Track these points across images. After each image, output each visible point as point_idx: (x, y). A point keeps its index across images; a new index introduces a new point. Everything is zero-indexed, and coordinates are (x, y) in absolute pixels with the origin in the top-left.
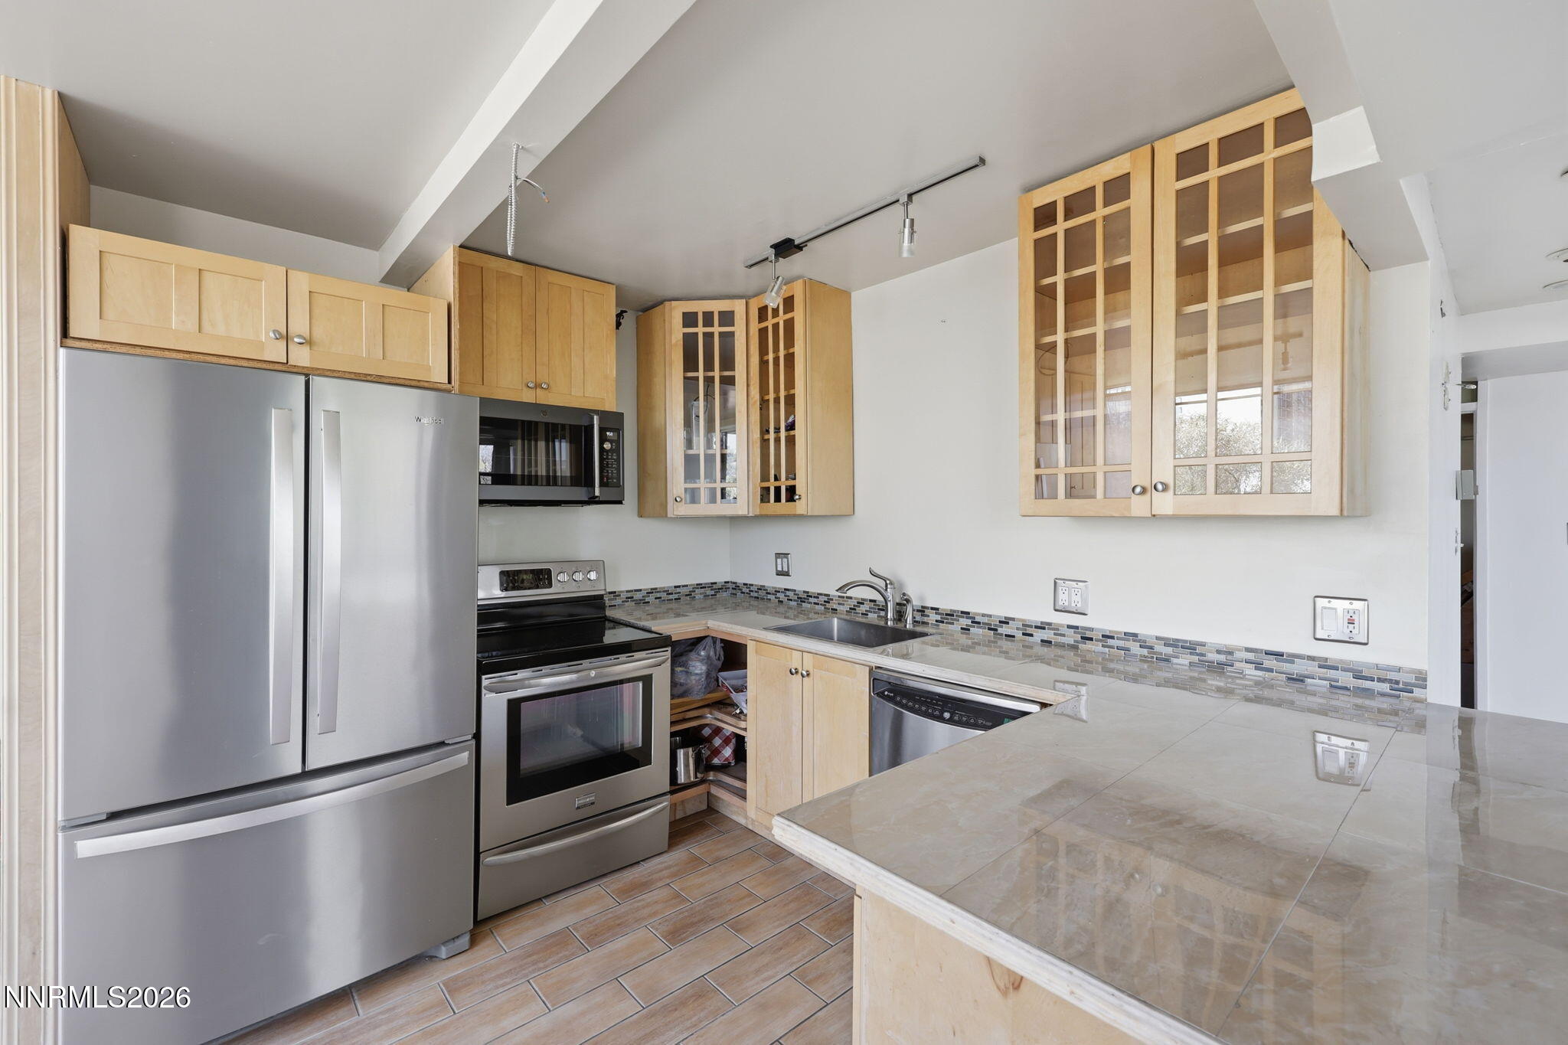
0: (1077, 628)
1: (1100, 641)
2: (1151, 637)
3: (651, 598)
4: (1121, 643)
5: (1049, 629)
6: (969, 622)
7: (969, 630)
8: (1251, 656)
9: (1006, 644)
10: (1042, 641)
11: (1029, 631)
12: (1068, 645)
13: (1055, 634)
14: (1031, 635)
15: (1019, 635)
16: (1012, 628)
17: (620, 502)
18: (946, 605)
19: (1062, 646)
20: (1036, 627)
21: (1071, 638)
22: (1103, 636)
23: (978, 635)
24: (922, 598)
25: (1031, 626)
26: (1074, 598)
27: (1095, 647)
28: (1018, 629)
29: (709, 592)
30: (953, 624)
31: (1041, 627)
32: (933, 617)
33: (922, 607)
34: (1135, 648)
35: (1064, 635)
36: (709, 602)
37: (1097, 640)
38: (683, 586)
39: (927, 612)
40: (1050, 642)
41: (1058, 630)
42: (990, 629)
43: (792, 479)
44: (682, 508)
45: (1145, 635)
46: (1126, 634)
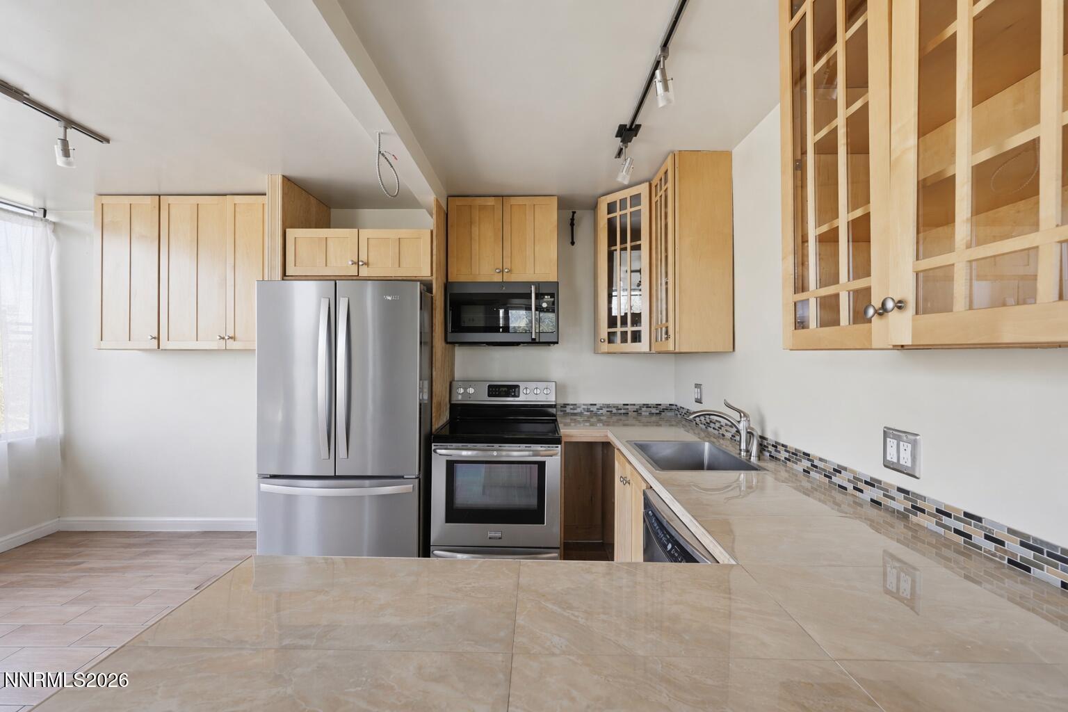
0: (908, 493)
1: (935, 516)
2: (1001, 526)
4: (961, 526)
5: (878, 488)
6: (809, 464)
7: (809, 473)
9: (839, 496)
10: (872, 500)
11: (861, 485)
12: (898, 513)
13: (884, 496)
14: (861, 491)
15: (850, 487)
16: (844, 479)
17: (557, 343)
18: (793, 444)
19: (892, 513)
20: (866, 483)
21: (900, 504)
22: (937, 511)
23: (815, 479)
24: (776, 434)
25: (860, 480)
26: (903, 454)
27: (928, 524)
28: (849, 481)
29: (654, 411)
30: (796, 463)
31: (871, 483)
32: (783, 455)
33: (776, 442)
34: (978, 538)
35: (893, 499)
36: (654, 418)
37: (930, 514)
38: (631, 405)
39: (780, 448)
40: (880, 504)
41: (888, 491)
42: (825, 476)
43: (667, 321)
44: (605, 347)
45: (993, 523)
46: (966, 514)
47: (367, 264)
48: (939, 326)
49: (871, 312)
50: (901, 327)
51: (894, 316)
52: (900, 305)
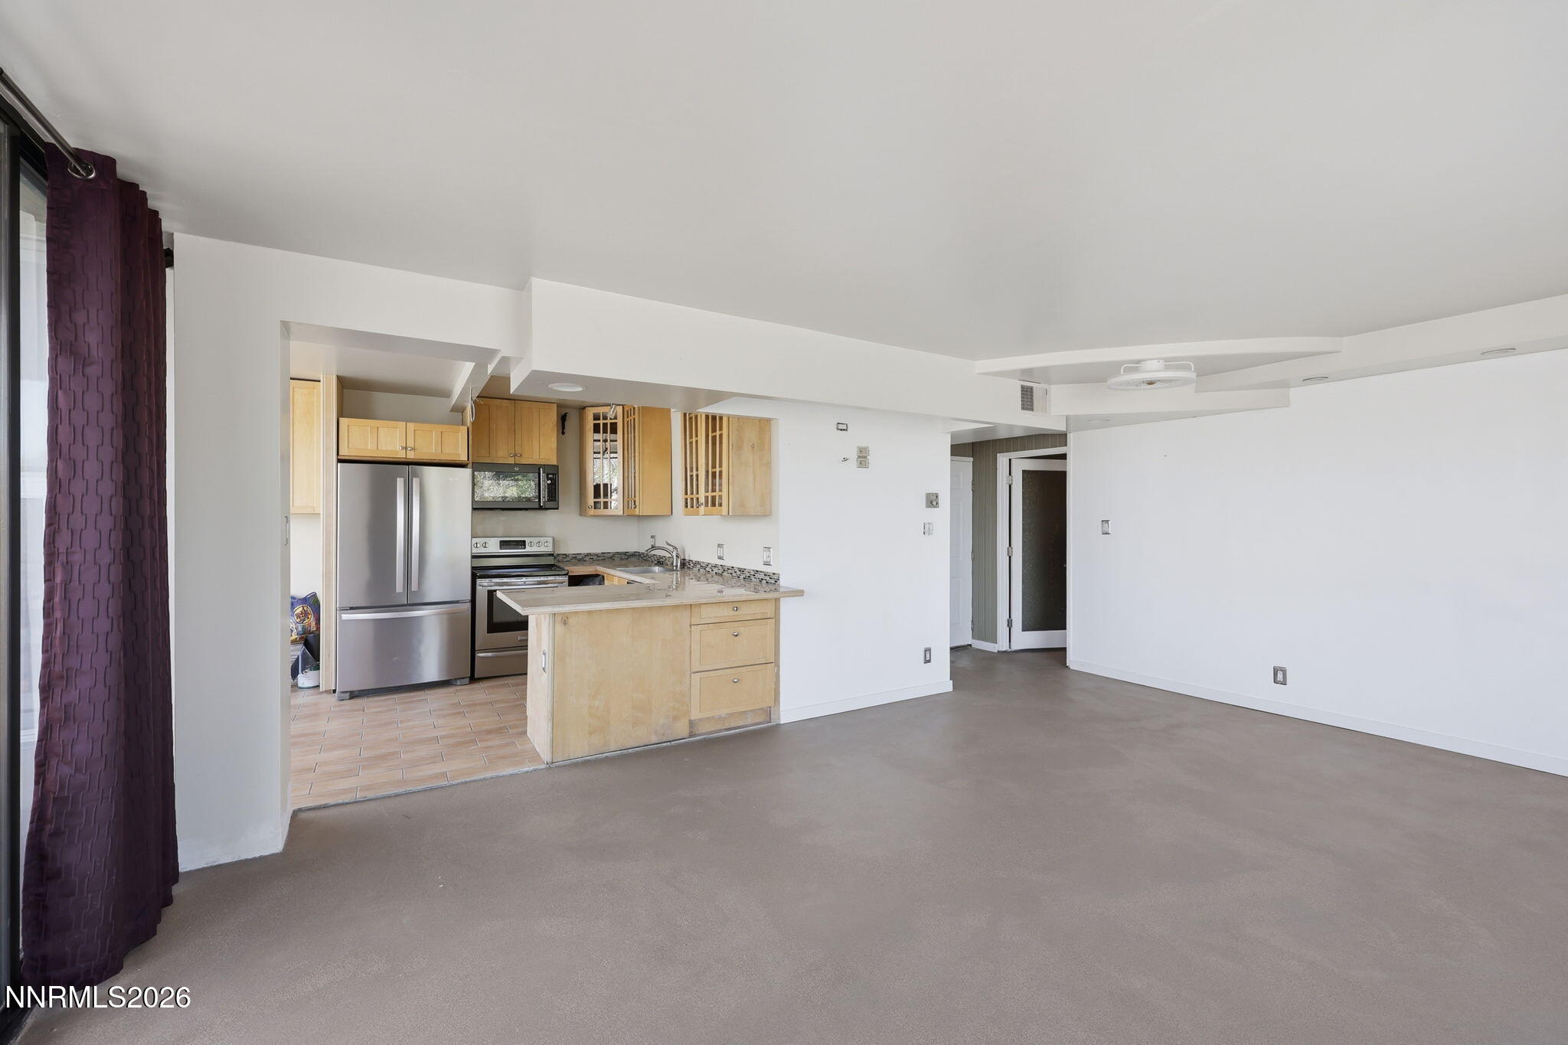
3: (587, 559)
17: (558, 509)
43: (635, 497)
44: (592, 512)
47: (413, 449)
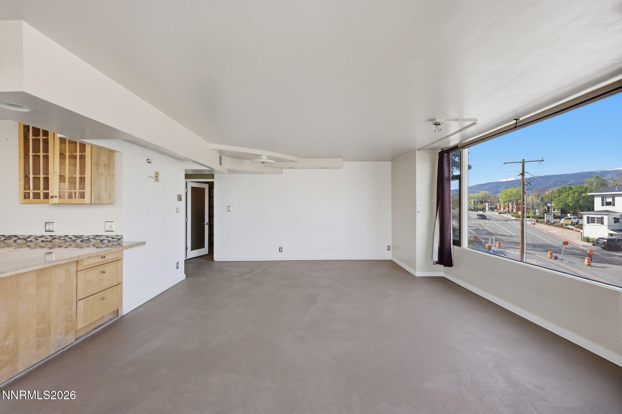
0: (52, 236)
4: (64, 238)
5: (43, 237)
6: (16, 238)
7: (16, 241)
8: (93, 237)
9: (29, 244)
10: (41, 241)
12: (49, 241)
13: (45, 238)
14: (38, 240)
15: (34, 240)
16: (31, 238)
19: (47, 241)
20: (39, 237)
21: (50, 239)
22: (59, 237)
23: (20, 242)
25: (38, 237)
26: (50, 227)
27: (57, 240)
28: (33, 238)
31: (41, 237)
32: (3, 238)
34: (67, 239)
35: (48, 238)
37: (57, 238)
40: (44, 241)
41: (46, 237)
42: (24, 240)
45: (70, 236)
46: (65, 236)
48: (62, 201)
49: (50, 197)
50: (56, 200)
51: (54, 199)
52: (56, 197)
